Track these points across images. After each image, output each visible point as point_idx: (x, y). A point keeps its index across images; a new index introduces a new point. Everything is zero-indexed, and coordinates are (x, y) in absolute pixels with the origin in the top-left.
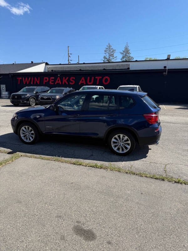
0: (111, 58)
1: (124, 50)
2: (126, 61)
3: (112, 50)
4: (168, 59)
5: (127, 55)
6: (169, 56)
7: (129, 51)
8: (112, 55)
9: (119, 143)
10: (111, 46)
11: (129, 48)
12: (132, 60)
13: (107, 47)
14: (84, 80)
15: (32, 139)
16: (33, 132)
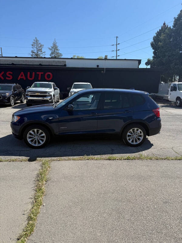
0: (39, 53)
1: (52, 46)
3: (39, 45)
4: (106, 59)
5: (56, 51)
6: (106, 56)
7: (57, 47)
8: (41, 50)
9: (133, 136)
10: (39, 41)
11: (57, 45)
12: (61, 57)
13: (34, 42)
14: (23, 75)
15: (42, 143)
16: (44, 134)
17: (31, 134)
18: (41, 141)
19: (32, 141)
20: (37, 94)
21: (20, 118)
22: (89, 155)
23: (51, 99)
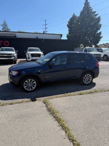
1: (3, 24)
2: (5, 31)
7: (7, 25)
15: (34, 88)
16: (35, 82)
17: (26, 83)
18: (33, 87)
19: (27, 87)
20: (5, 55)
21: (18, 72)
22: (68, 93)
23: (15, 58)
